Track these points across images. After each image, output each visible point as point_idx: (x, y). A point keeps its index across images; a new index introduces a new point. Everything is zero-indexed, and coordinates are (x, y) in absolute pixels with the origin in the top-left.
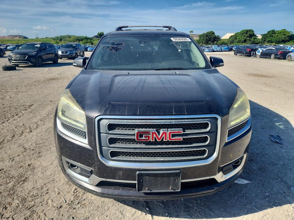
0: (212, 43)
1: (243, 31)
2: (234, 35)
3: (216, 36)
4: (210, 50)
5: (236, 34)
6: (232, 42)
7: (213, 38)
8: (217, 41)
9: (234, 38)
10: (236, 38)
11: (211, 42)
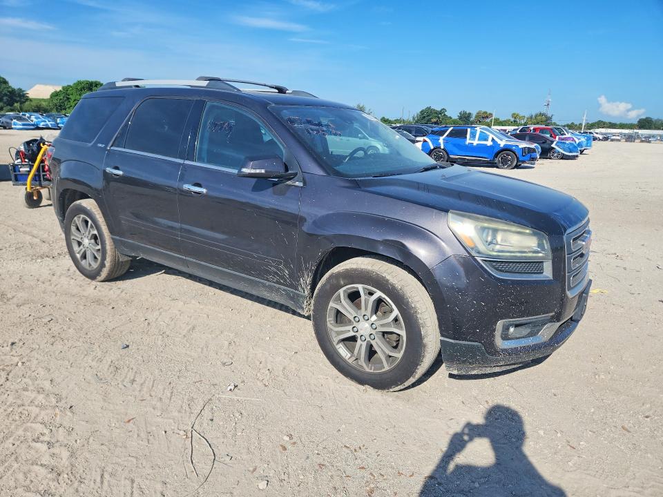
0: (9, 107)
1: (79, 83)
2: (60, 91)
3: (13, 90)
4: (29, 125)
5: (66, 89)
6: (60, 108)
7: (6, 95)
8: (22, 103)
9: (62, 97)
10: (68, 99)
11: (5, 103)
